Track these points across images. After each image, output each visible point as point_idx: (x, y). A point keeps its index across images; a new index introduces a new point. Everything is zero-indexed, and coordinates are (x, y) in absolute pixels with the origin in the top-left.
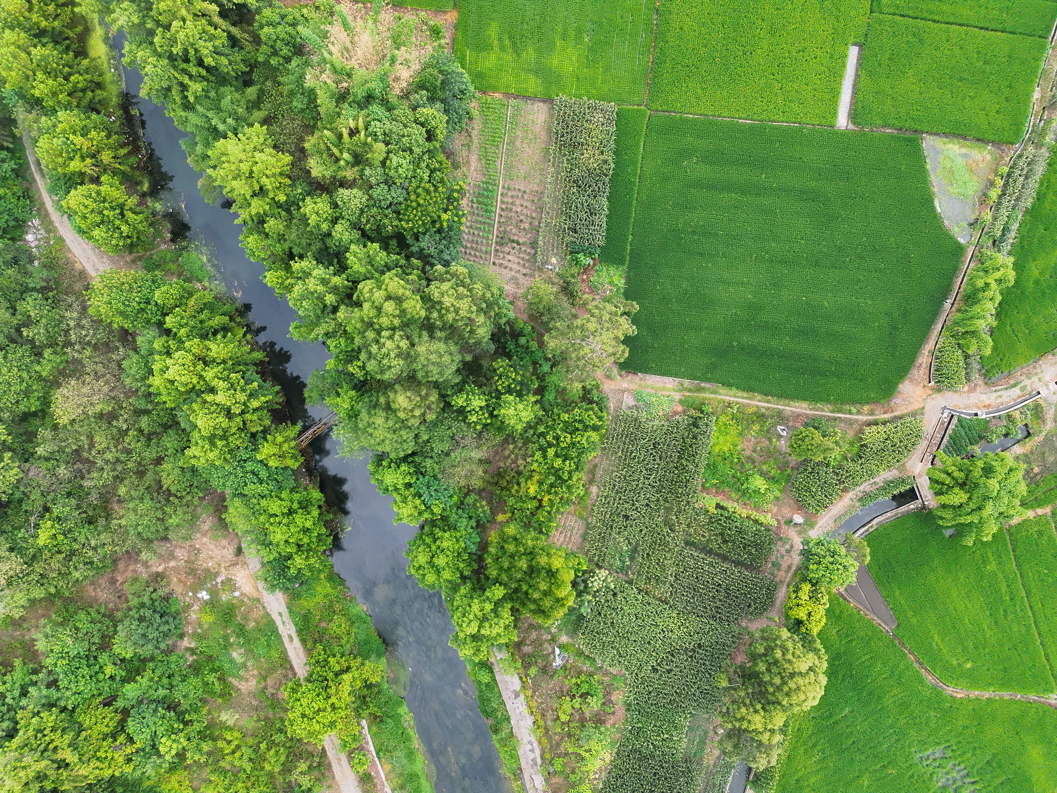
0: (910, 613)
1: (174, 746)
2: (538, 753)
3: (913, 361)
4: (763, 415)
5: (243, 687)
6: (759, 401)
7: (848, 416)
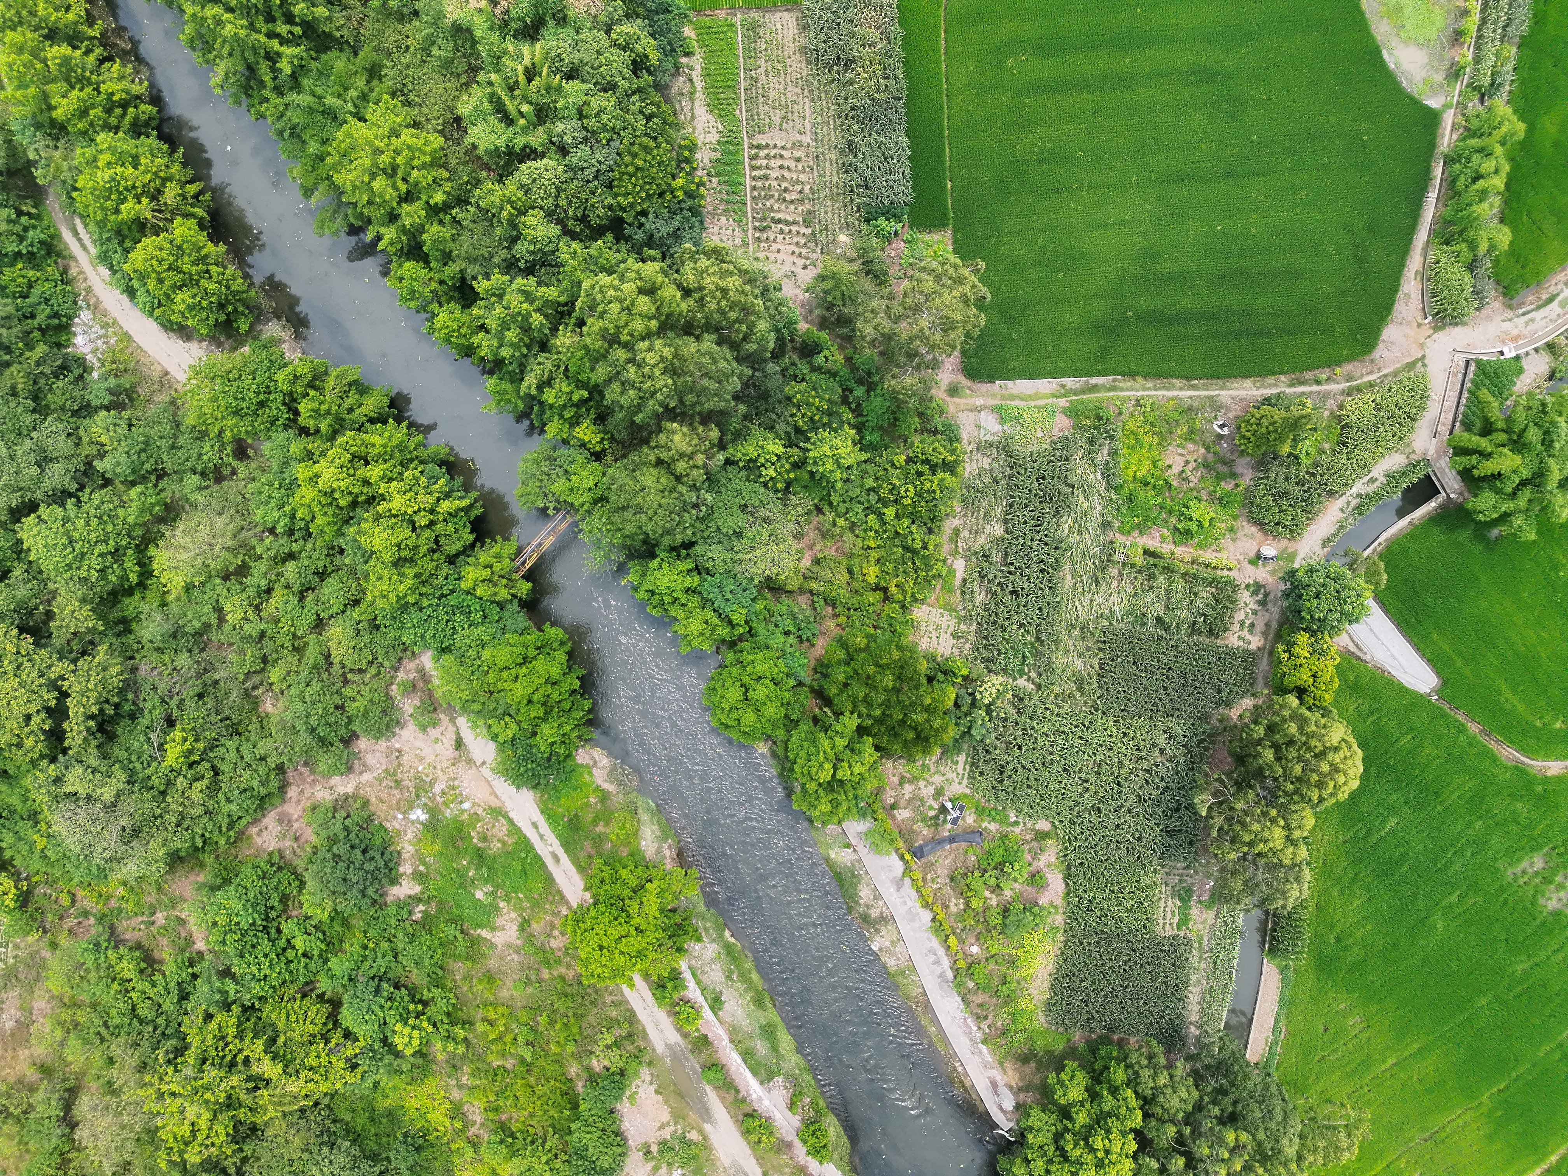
0: (1459, 663)
1: (416, 1033)
2: (946, 963)
3: (1397, 291)
4: (1190, 409)
5: (499, 939)
6: (1181, 389)
7: (1315, 388)
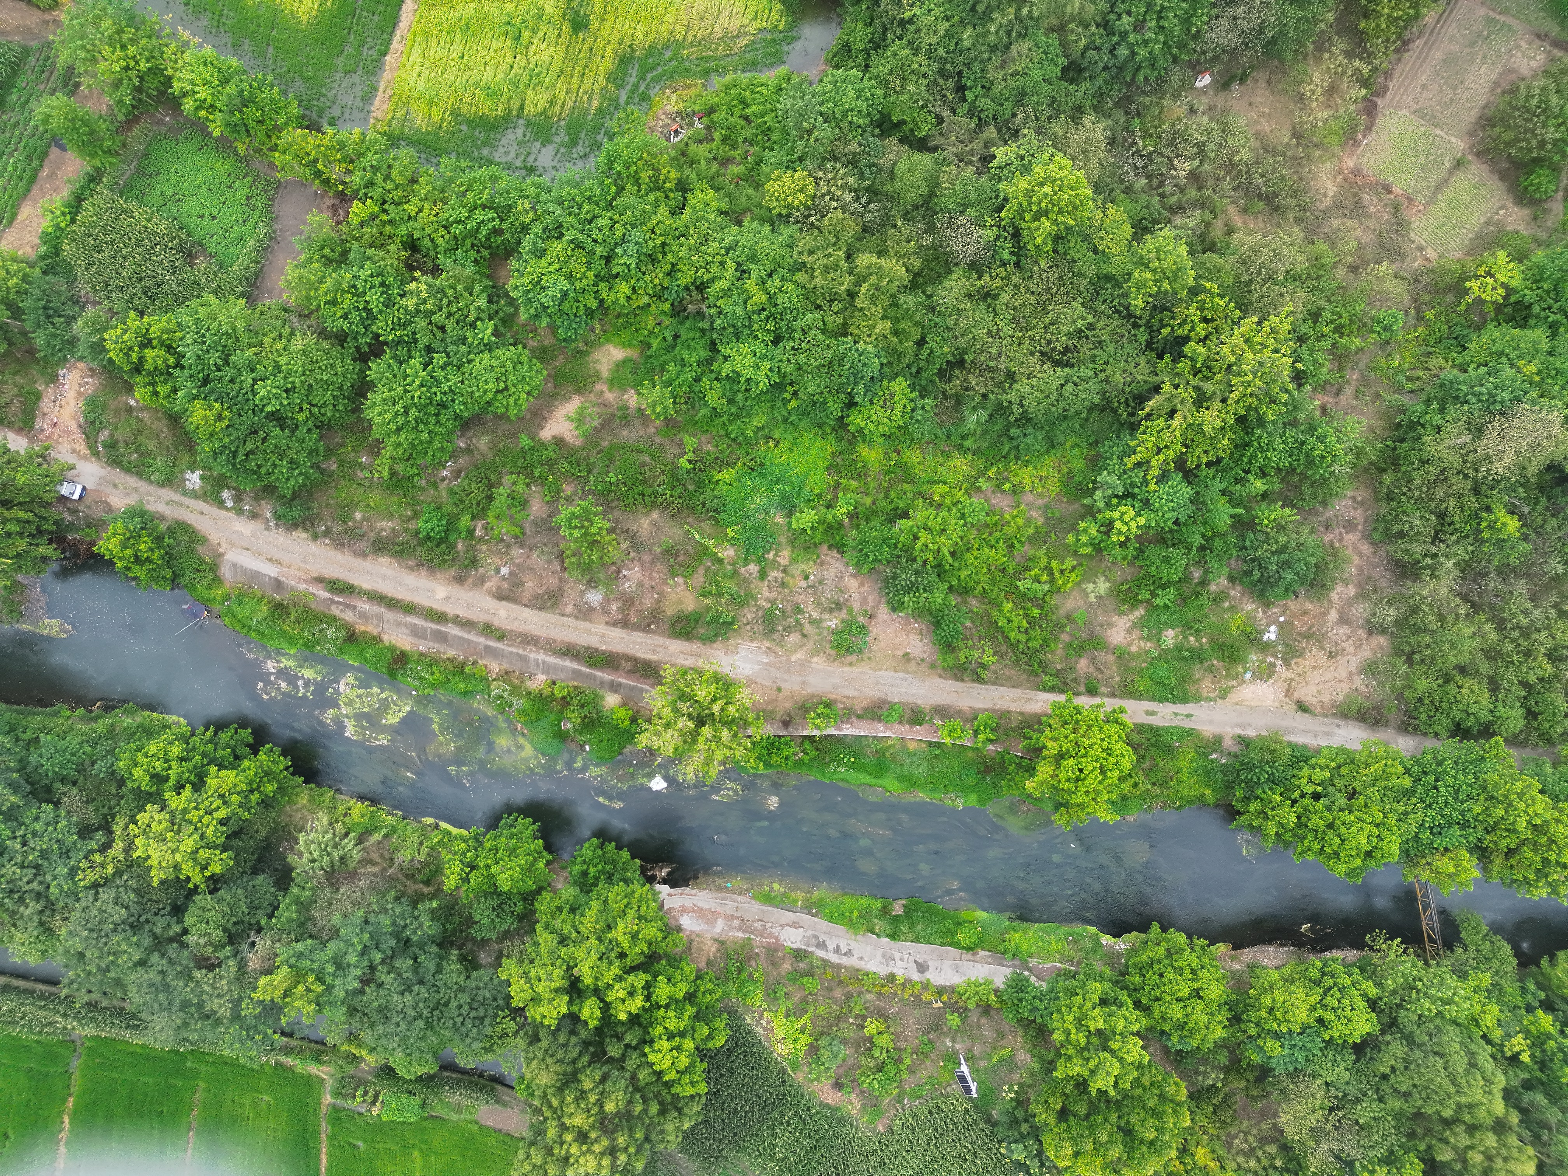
2: (834, 958)
5: (1123, 623)
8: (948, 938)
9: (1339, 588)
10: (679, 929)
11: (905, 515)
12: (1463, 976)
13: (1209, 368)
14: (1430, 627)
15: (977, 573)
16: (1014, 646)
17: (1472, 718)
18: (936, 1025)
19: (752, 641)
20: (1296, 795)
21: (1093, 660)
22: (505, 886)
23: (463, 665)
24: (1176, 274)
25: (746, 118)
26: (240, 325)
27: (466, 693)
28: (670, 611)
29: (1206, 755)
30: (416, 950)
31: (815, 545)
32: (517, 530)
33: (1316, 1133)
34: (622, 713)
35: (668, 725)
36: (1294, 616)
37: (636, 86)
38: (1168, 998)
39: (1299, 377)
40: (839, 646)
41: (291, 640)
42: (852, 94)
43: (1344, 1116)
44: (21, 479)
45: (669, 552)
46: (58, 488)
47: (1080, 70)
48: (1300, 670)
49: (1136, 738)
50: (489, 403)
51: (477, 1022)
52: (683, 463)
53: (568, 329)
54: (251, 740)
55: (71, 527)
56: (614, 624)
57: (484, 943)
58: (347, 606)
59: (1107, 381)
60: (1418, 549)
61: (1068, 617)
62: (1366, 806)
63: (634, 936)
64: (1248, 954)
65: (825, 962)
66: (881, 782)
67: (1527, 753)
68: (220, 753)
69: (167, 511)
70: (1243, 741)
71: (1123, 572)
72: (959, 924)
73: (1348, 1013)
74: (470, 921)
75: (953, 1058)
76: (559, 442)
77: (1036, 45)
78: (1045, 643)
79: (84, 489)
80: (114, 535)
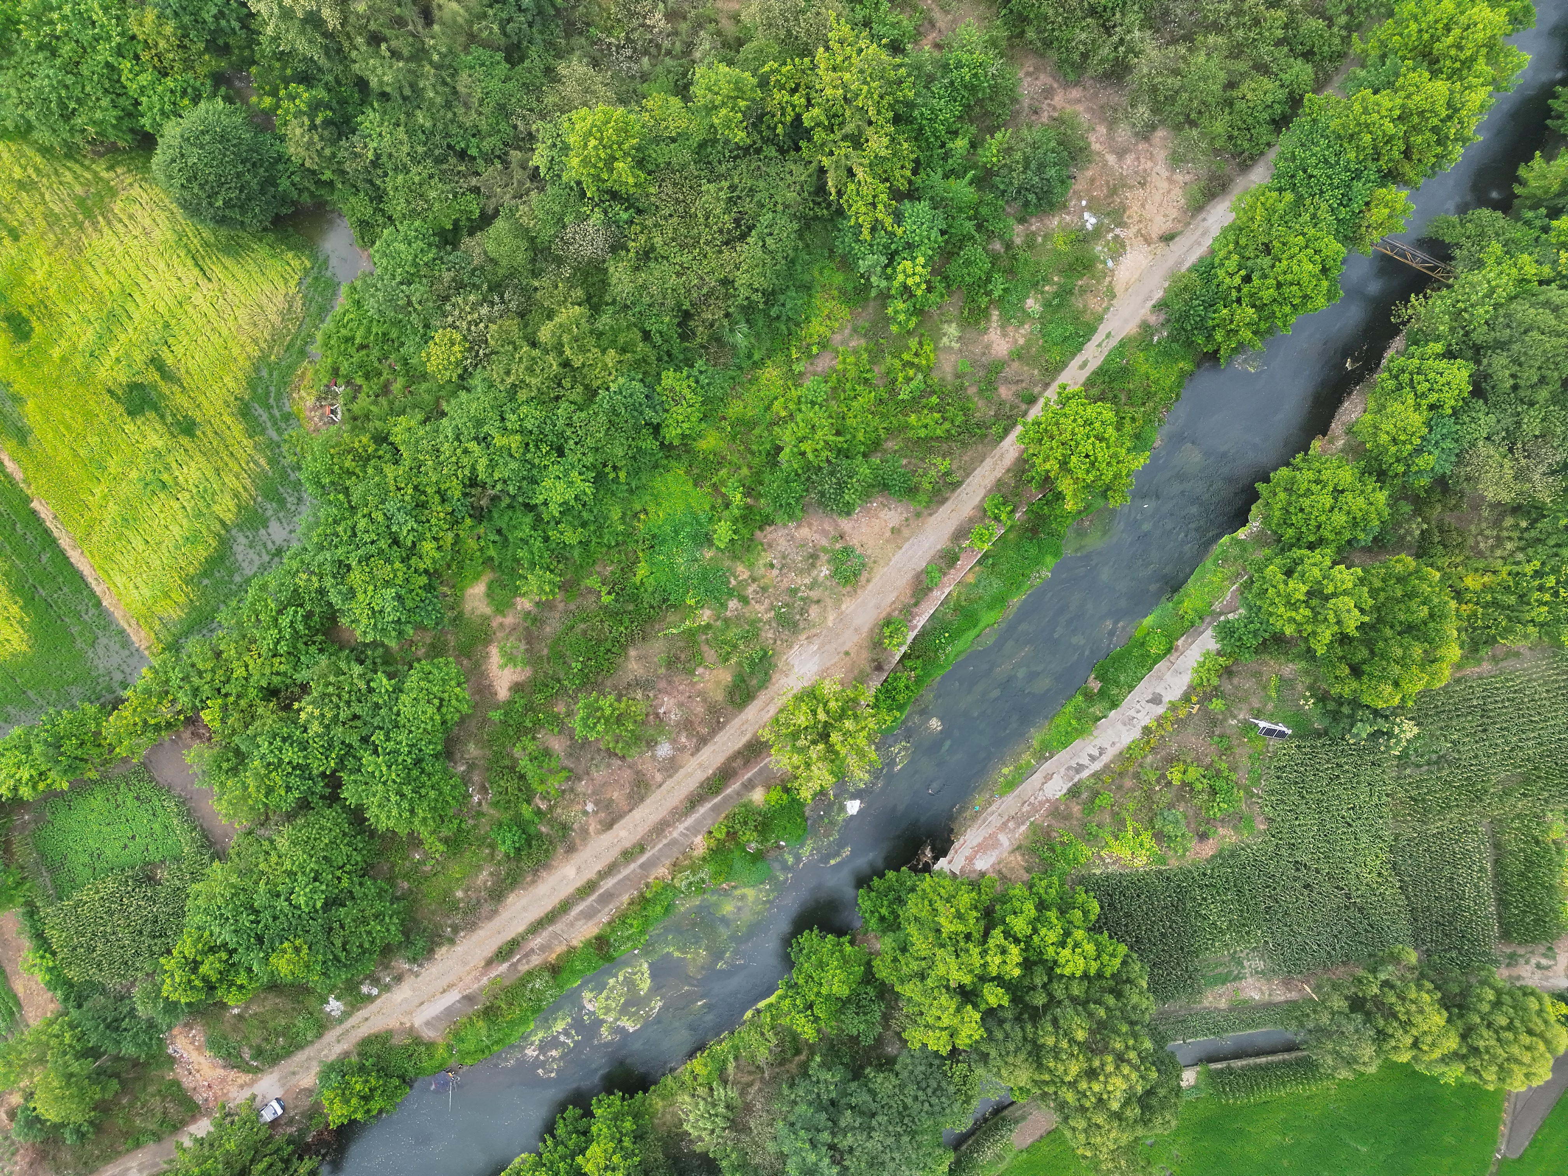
2: (1097, 766)
5: (994, 335)
8: (1148, 662)
9: (1092, 138)
10: (983, 874)
11: (779, 449)
12: (1480, 264)
13: (835, 116)
14: (1176, 87)
15: (868, 425)
16: (949, 437)
17: (1276, 106)
18: (1212, 721)
19: (791, 647)
20: (1234, 294)
21: (1007, 382)
22: (845, 992)
23: (642, 896)
24: (738, 87)
25: (363, 347)
26: (234, 879)
27: (667, 910)
28: (719, 696)
29: (1150, 344)
30: (843, 1101)
31: (751, 540)
32: (564, 774)
33: (1521, 475)
34: (774, 795)
35: (808, 765)
36: (1088, 191)
37: (272, 417)
38: (1324, 518)
39: (896, 48)
40: (847, 580)
41: (523, 1021)
42: (403, 247)
43: (1524, 444)
44: (231, 1146)
45: (671, 663)
46: (262, 1120)
47: (518, 46)
48: (1136, 218)
49: (1094, 392)
50: (444, 722)
51: (939, 1093)
52: (606, 599)
53: (429, 614)
54: (579, 1111)
55: (302, 1132)
56: (698, 749)
57: (879, 1040)
58: (526, 955)
59: (787, 207)
60: (1107, 50)
61: (957, 376)
62: (1284, 244)
63: (959, 916)
64: (1337, 427)
65: (1096, 775)
66: (982, 625)
67: (1337, 81)
68: (570, 1144)
69: (345, 1046)
70: (1161, 306)
71: (953, 305)
72: (1143, 644)
73: (1442, 380)
74: (854, 1040)
75: (1248, 727)
76: (517, 688)
77: (471, 68)
78: (965, 411)
79: (278, 1100)
80: (332, 1103)
